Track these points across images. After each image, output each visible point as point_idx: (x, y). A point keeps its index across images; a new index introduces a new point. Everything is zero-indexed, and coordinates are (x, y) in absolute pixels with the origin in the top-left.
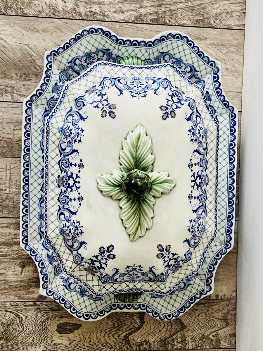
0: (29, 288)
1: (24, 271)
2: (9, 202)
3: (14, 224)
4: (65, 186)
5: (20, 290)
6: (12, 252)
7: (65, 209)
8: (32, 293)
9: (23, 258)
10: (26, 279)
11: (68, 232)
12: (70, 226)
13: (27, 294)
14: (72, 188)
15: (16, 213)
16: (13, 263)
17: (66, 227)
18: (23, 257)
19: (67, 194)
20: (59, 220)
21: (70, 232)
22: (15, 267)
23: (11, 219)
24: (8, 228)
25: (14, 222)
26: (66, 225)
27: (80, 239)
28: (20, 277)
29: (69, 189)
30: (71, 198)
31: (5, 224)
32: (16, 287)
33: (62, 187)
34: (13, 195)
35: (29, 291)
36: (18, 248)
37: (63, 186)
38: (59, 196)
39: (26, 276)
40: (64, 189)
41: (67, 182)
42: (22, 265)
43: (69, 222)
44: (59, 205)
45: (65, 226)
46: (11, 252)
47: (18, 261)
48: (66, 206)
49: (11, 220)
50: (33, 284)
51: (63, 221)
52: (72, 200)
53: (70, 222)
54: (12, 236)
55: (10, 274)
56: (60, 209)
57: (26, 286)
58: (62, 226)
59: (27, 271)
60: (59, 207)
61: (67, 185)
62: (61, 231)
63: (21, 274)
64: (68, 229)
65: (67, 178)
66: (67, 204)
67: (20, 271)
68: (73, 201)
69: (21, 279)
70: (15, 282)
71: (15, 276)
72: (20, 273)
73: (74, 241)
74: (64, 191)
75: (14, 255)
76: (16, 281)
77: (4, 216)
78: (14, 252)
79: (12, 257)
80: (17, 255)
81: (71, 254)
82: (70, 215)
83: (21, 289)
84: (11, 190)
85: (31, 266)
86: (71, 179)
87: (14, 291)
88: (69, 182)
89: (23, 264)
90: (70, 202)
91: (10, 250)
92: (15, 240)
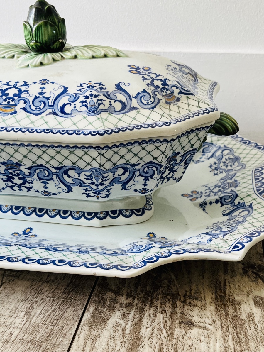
0: (239, 321)
1: (201, 324)
2: (39, 331)
3: (91, 327)
4: (17, 102)
5: (245, 335)
6: (154, 338)
7: (56, 103)
8: (250, 316)
9: (172, 322)
10: (218, 323)
11: (95, 100)
12: (85, 95)
13: (255, 324)
14: (23, 90)
15: (68, 322)
16: (181, 339)
17: (86, 102)
18: (169, 322)
19: (31, 99)
20: (72, 115)
21: (96, 96)
22: (190, 338)
23: (78, 332)
24: (98, 339)
25: (86, 328)
26: (82, 102)
27: (111, 88)
28: (215, 331)
29: (23, 95)
30: (39, 93)
31: (85, 343)
32: (237, 341)
33: (17, 108)
34: (27, 324)
35: (247, 321)
36: (147, 328)
37: (16, 105)
38: (31, 113)
39: (213, 321)
40: (22, 104)
41: (9, 98)
42: (186, 326)
43: (79, 97)
44: (48, 114)
45: (84, 104)
46: (155, 341)
47: (178, 331)
48: (51, 102)
49: (81, 333)
50: (231, 312)
51: (75, 107)
52: (42, 92)
53: (78, 95)
54: (117, 334)
55: (207, 348)
56: (54, 113)
57: (235, 325)
58: (84, 108)
59: (200, 319)
60: (50, 113)
61: (16, 98)
62: (93, 112)
63: (209, 329)
64: (90, 97)
65: (4, 97)
66: (48, 99)
67: (201, 330)
68: (44, 91)
69: (220, 331)
70: (225, 342)
71: (212, 339)
72: (206, 332)
73: (114, 98)
74: (25, 103)
75: (162, 336)
76: (224, 339)
77: (67, 343)
78: (154, 335)
79: (166, 341)
80: (162, 331)
81: (138, 110)
82: (68, 95)
83: (242, 333)
84: (16, 325)
85: (190, 312)
86: (6, 92)
87: (247, 345)
88: (11, 95)
89: (185, 324)
90: (44, 95)
91: (149, 342)
92: (128, 331)
